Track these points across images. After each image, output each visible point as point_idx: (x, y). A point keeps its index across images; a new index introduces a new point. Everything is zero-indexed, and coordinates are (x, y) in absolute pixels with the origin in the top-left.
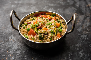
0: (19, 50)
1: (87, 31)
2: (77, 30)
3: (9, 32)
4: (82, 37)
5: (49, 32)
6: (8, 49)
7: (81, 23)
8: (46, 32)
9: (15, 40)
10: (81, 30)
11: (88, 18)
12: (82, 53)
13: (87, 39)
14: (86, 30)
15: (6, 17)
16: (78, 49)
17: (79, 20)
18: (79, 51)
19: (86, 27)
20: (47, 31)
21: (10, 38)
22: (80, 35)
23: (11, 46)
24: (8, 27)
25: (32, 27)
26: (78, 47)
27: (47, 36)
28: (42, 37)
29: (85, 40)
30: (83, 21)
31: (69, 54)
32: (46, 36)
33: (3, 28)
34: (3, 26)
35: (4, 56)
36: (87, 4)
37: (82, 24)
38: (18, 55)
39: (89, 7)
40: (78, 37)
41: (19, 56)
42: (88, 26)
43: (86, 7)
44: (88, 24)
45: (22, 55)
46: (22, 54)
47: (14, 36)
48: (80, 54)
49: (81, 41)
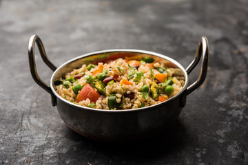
0: (50, 147)
1: (244, 101)
2: (216, 100)
3: (23, 110)
4: (230, 113)
5: (136, 91)
6: (20, 145)
7: (223, 85)
8: (127, 90)
9: (39, 127)
10: (226, 99)
11: (242, 76)
12: (236, 149)
13: (244, 118)
14: (239, 99)
15: (17, 79)
16: (221, 141)
17: (219, 81)
18: (226, 144)
19: (240, 93)
20: (131, 88)
21: (25, 121)
22: (224, 110)
23: (27, 139)
24: (20, 100)
25: (88, 80)
26: (223, 136)
27: (132, 101)
28: (118, 100)
29: (239, 121)
30: (229, 80)
31: (198, 152)
32: (128, 99)
33: (6, 102)
34: (7, 97)
35: (7, 161)
36: (235, 47)
37: (226, 87)
38: (48, 158)
39: (240, 53)
40: (219, 115)
41: (51, 161)
42: (244, 91)
43: (232, 54)
44: (243, 86)
45: (60, 158)
46: (60, 156)
47: (36, 117)
48: (228, 150)
49: (230, 123)
